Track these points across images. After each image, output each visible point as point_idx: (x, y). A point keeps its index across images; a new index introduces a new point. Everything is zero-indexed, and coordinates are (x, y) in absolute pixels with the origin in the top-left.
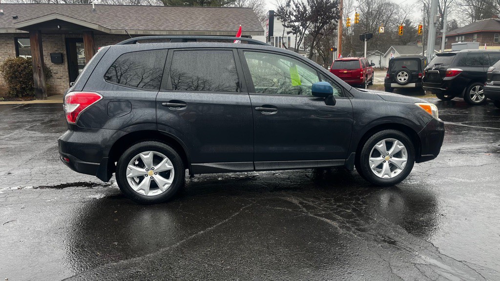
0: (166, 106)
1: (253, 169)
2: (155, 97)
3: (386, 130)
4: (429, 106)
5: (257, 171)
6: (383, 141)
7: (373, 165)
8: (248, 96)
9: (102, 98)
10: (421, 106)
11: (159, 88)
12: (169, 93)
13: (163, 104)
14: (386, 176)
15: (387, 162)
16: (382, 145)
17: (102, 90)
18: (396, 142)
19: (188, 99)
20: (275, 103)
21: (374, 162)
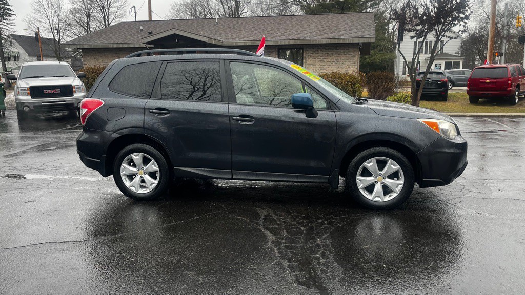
0: (152, 112)
1: (231, 177)
2: (144, 104)
3: (377, 148)
4: (436, 123)
5: (235, 179)
6: (374, 159)
7: (362, 185)
8: (227, 105)
9: (103, 104)
10: (424, 122)
11: (150, 96)
12: (157, 101)
13: (151, 110)
14: (377, 199)
15: (379, 183)
16: (371, 164)
17: (105, 97)
18: (389, 161)
19: (172, 106)
20: (253, 113)
21: (362, 182)
